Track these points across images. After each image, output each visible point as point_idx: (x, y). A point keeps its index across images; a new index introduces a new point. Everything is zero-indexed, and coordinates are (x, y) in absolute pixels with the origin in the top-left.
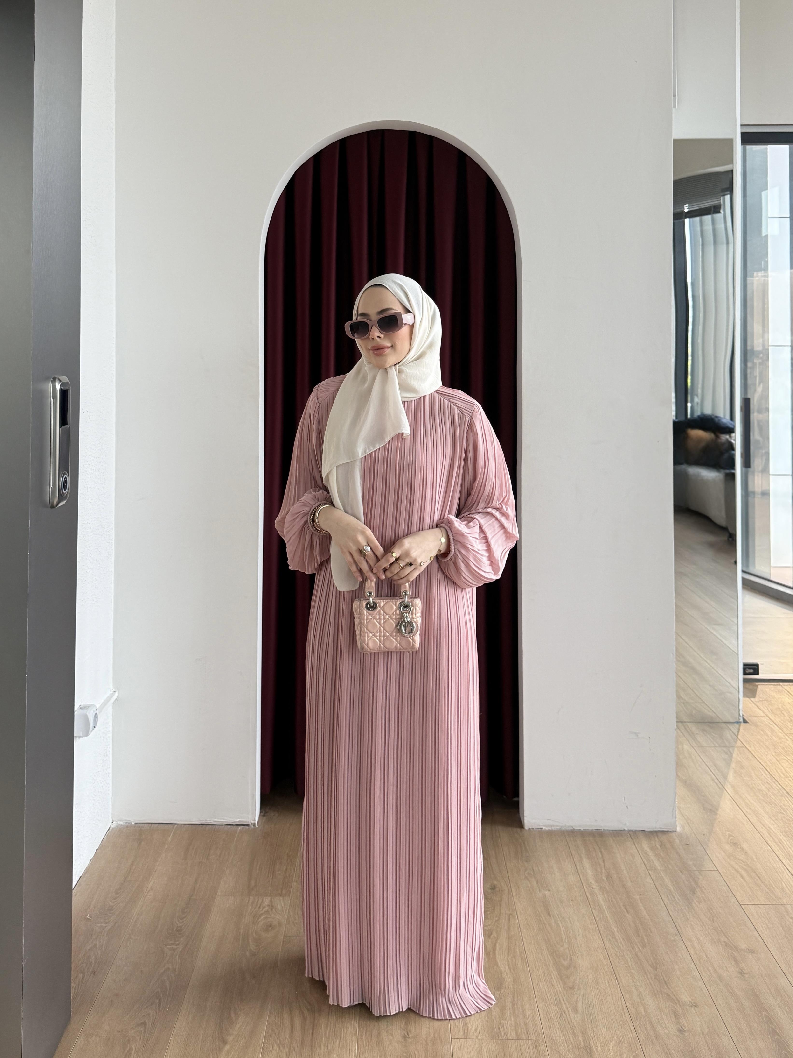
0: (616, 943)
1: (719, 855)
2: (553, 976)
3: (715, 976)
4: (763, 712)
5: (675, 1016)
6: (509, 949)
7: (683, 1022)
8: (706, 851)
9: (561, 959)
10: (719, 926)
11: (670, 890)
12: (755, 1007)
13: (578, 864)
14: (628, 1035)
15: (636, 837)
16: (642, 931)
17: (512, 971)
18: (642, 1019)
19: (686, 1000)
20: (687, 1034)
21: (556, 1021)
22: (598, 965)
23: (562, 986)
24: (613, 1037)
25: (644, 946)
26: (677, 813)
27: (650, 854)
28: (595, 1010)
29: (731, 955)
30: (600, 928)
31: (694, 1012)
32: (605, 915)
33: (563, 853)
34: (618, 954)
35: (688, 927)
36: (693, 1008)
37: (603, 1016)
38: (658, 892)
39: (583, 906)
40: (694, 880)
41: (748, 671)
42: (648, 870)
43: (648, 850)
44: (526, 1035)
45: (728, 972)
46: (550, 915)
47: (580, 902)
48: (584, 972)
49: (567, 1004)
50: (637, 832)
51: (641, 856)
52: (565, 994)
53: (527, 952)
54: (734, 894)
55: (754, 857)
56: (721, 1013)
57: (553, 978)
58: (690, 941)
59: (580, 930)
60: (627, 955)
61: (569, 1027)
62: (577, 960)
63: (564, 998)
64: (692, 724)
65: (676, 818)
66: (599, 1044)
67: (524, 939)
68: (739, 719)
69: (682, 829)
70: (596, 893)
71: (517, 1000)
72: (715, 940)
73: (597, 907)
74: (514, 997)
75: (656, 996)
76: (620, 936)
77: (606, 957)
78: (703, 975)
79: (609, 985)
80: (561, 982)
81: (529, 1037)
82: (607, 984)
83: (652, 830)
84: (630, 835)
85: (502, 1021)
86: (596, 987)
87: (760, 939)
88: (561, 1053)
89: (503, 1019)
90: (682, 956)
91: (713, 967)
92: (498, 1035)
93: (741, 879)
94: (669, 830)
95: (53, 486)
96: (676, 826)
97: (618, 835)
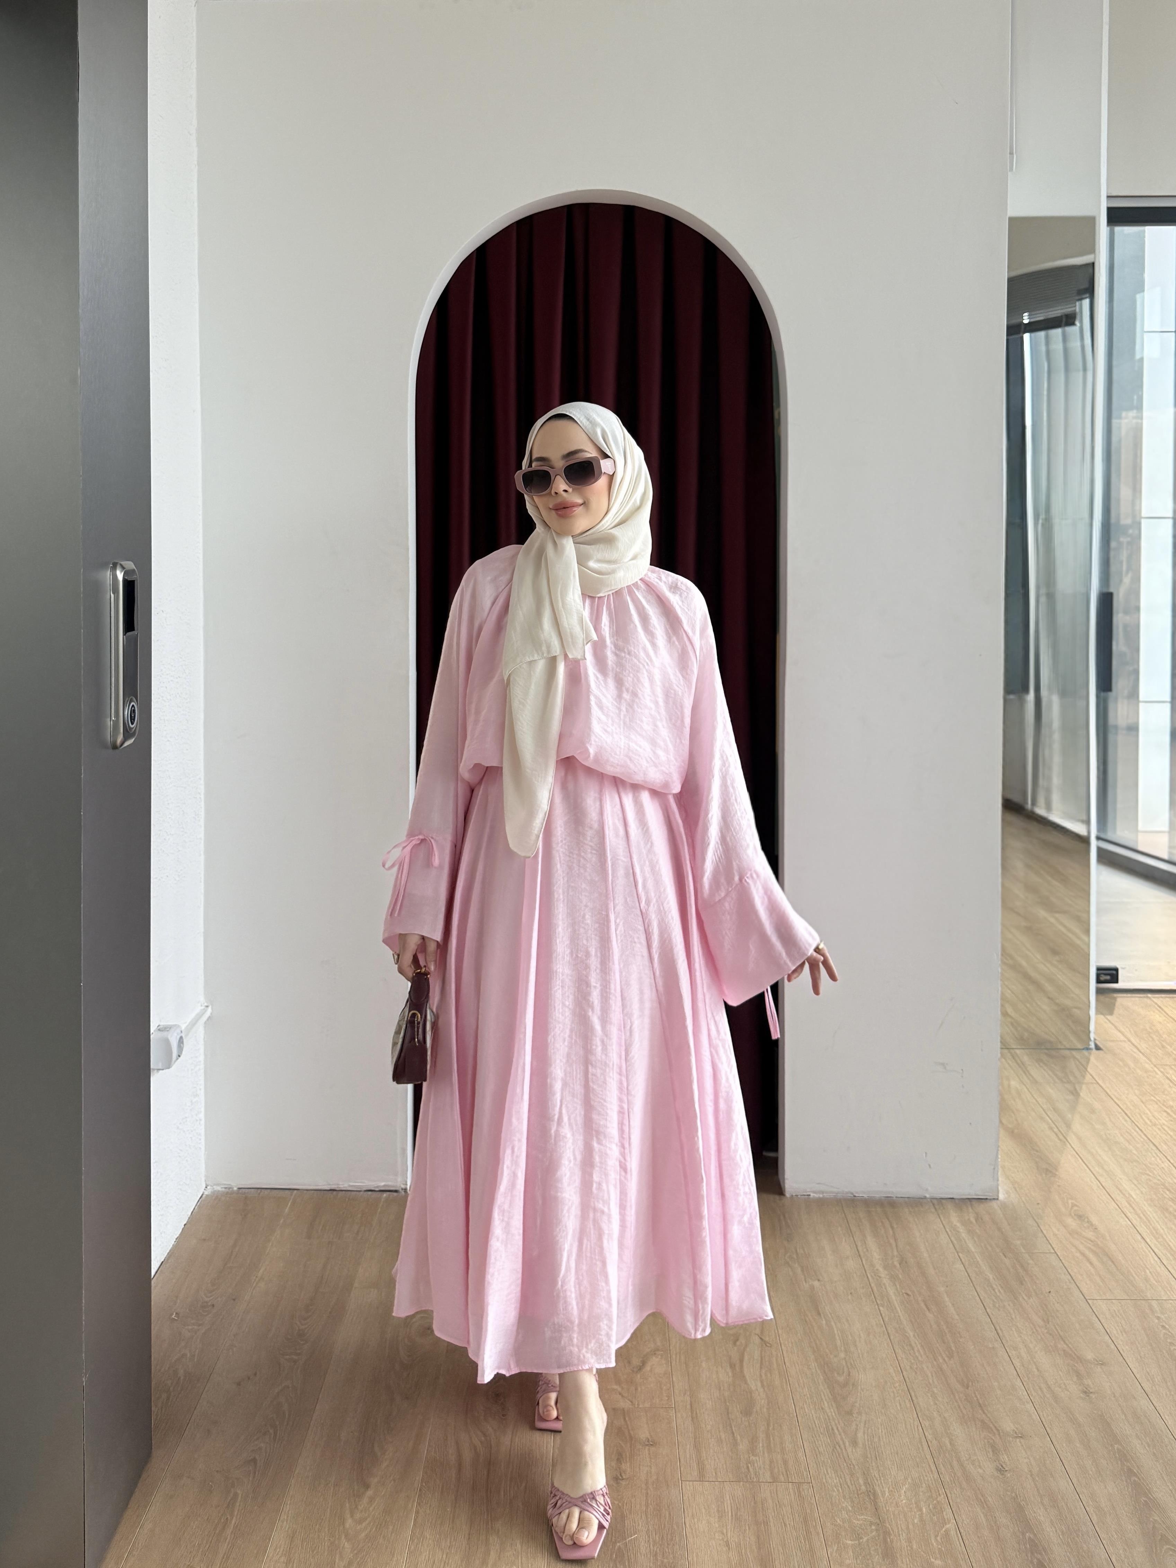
0: (912, 1352)
1: (1057, 1232)
2: (823, 1397)
3: (1048, 1396)
4: (1123, 1035)
5: (993, 1451)
6: (762, 1359)
7: (1004, 1458)
8: (1039, 1226)
9: (836, 1375)
10: (1056, 1328)
11: (988, 1281)
12: (1105, 1440)
13: (859, 1244)
14: (926, 1476)
15: (942, 1208)
16: (948, 1336)
17: (766, 1389)
18: (947, 1455)
19: (1008, 1429)
20: (1009, 1475)
21: (827, 1457)
22: (886, 1382)
23: (836, 1410)
24: (906, 1479)
25: (951, 1356)
26: (999, 1173)
27: (961, 1230)
28: (882, 1444)
29: (1072, 1369)
30: (889, 1331)
31: (1019, 1444)
32: (897, 1315)
33: (839, 1229)
34: (915, 1366)
35: (1011, 1330)
36: (1018, 1440)
37: (892, 1451)
38: (972, 1282)
39: (866, 1301)
40: (1022, 1266)
41: (1103, 978)
42: (958, 1253)
43: (958, 1225)
44: (785, 1476)
45: (1068, 1390)
46: (819, 1314)
47: (862, 1296)
48: (867, 1390)
49: (843, 1434)
50: (944, 1201)
51: (947, 1234)
52: (841, 1422)
53: (787, 1364)
54: (1078, 1285)
55: (1107, 1235)
56: (1057, 1447)
57: (824, 1400)
58: (1015, 1348)
59: (862, 1335)
60: (928, 1367)
61: (845, 1464)
62: (857, 1375)
63: (838, 1425)
64: (1022, 1051)
65: (998, 1180)
66: (887, 1490)
67: (783, 1346)
68: (1089, 1045)
69: (1006, 1195)
70: (884, 1284)
71: (774, 1429)
72: (1050, 1347)
73: (886, 1304)
74: (768, 1425)
75: (967, 1424)
76: (917, 1342)
77: (898, 1371)
78: (1032, 1395)
79: (901, 1408)
80: (834, 1405)
81: (790, 1480)
82: (899, 1408)
83: (964, 1197)
84: (933, 1204)
85: (752, 1458)
86: (883, 1411)
87: (1113, 1346)
88: (833, 1500)
89: (753, 1455)
90: (1004, 1369)
91: (1048, 1384)
92: (747, 1476)
93: (1088, 1265)
94: (989, 1197)
95: (115, 717)
96: (998, 1192)
97: (916, 1204)
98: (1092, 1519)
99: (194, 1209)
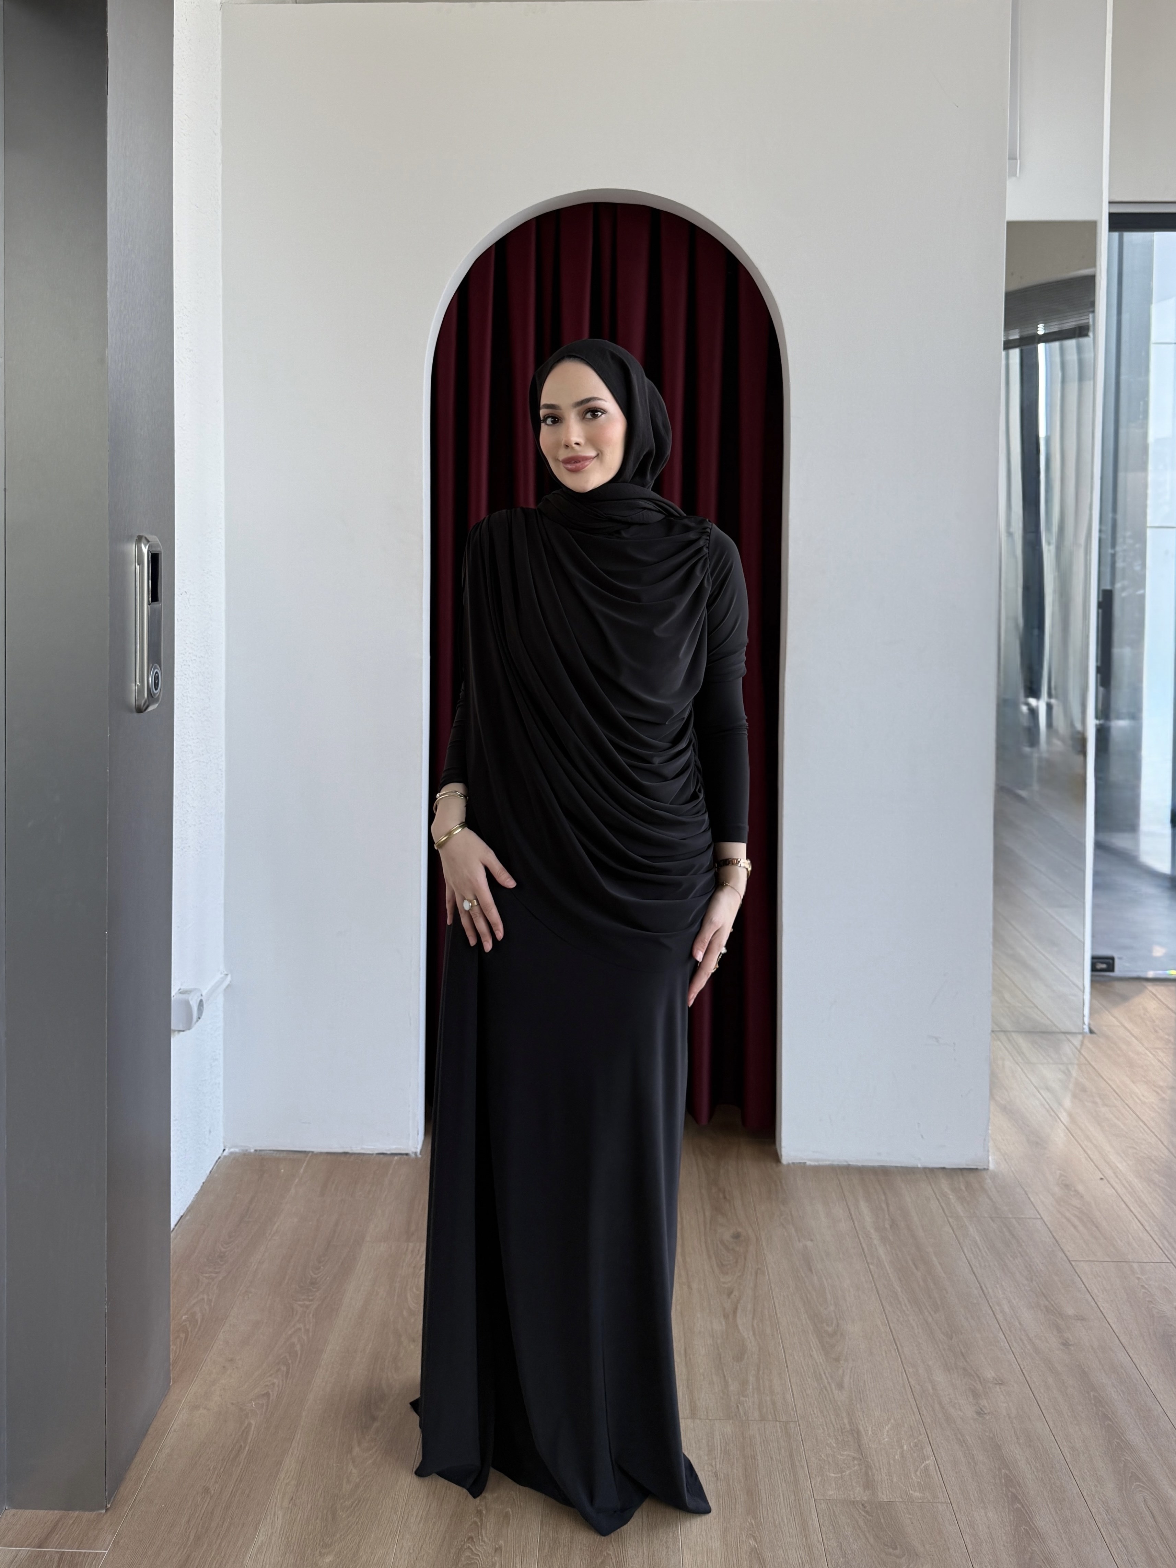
0: (899, 1305)
1: (1044, 1200)
2: (812, 1345)
3: (1029, 1347)
4: (1118, 1019)
5: (974, 1396)
6: (754, 1310)
7: (984, 1402)
8: (1027, 1194)
9: (825, 1325)
10: (1039, 1286)
11: (976, 1243)
12: (1082, 1387)
13: (852, 1208)
14: (908, 1417)
15: (934, 1177)
16: (935, 1292)
17: (757, 1337)
18: (929, 1398)
19: (989, 1376)
20: (988, 1417)
21: (814, 1398)
22: (873, 1333)
23: (824, 1357)
25: (937, 1310)
26: (990, 1145)
27: (951, 1197)
28: (867, 1387)
29: (1054, 1323)
30: (878, 1286)
31: (999, 1390)
32: (886, 1272)
33: (833, 1194)
34: (902, 1319)
35: (997, 1288)
36: (998, 1387)
37: (877, 1394)
38: (959, 1243)
39: (857, 1260)
40: (1010, 1230)
41: (1099, 966)
42: (947, 1216)
43: (949, 1192)
44: (774, 1415)
45: (1048, 1342)
46: (811, 1270)
47: (853, 1255)
48: (854, 1340)
49: (829, 1378)
50: (935, 1170)
51: (938, 1200)
52: (828, 1367)
53: (779, 1315)
54: (1063, 1248)
55: (1093, 1203)
56: (1035, 1393)
57: (813, 1347)
58: (999, 1304)
59: (851, 1290)
60: (914, 1320)
61: (831, 1406)
62: (845, 1326)
63: (826, 1371)
64: (1018, 1034)
65: (988, 1151)
66: (870, 1428)
67: (775, 1299)
68: (1084, 1028)
69: (997, 1167)
70: (875, 1244)
71: (763, 1373)
72: (1033, 1304)
73: (875, 1262)
74: (758, 1369)
75: (949, 1371)
76: (904, 1298)
77: (885, 1323)
78: (1014, 1346)
79: (886, 1356)
80: (822, 1352)
81: (778, 1418)
82: (884, 1355)
83: (955, 1167)
84: (925, 1173)
85: (742, 1398)
86: (869, 1359)
87: (1093, 1304)
88: (819, 1438)
89: (743, 1396)
90: (987, 1323)
91: (1029, 1337)
92: (736, 1415)
93: (1072, 1229)
94: (979, 1167)
95: (139, 682)
96: (988, 1162)
97: (909, 1172)
98: (1066, 1459)
99: (213, 1168)
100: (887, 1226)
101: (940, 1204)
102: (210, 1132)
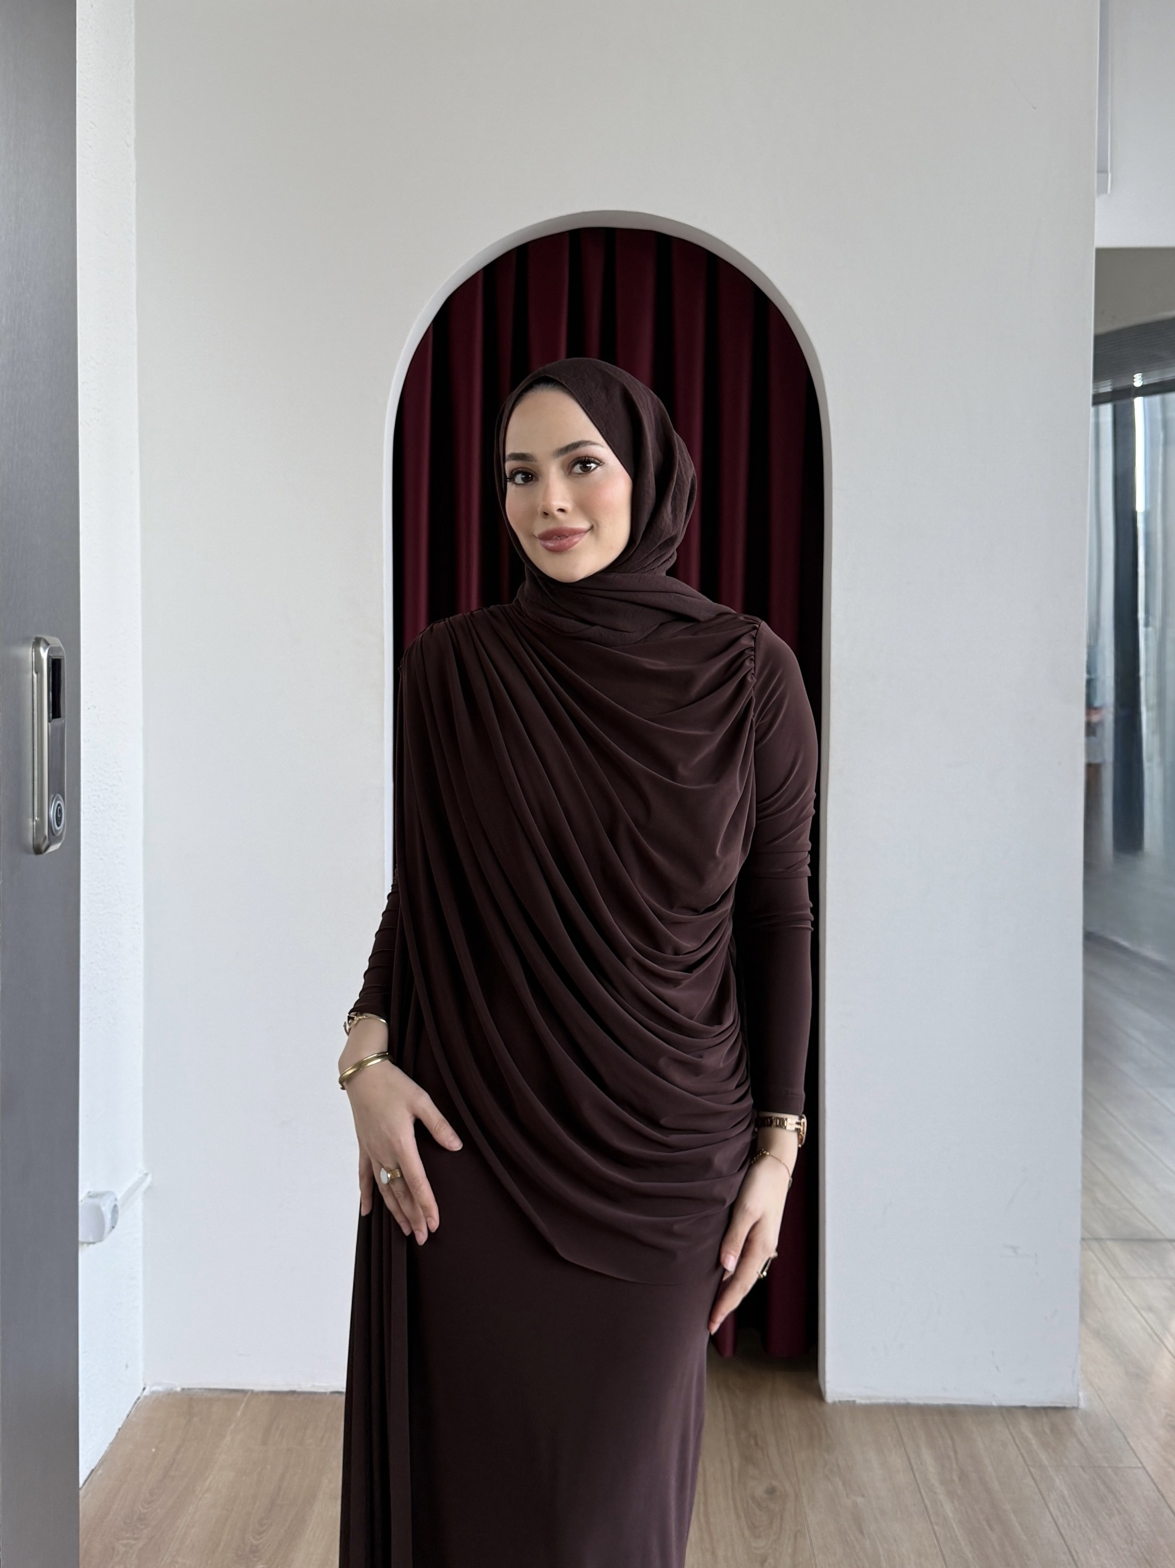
1: (1146, 1445)
8: (1125, 1438)
11: (1063, 1497)
13: (912, 1455)
15: (1012, 1418)
27: (1034, 1442)
30: (944, 1552)
32: (955, 1535)
33: (889, 1438)
38: (1044, 1498)
39: (918, 1519)
40: (1105, 1483)
42: (1028, 1466)
43: (1030, 1436)
46: (863, 1533)
47: (913, 1513)
50: (1013, 1409)
51: (1017, 1445)
54: (1169, 1503)
59: (912, 1555)
64: (1114, 1242)
69: (1089, 1405)
70: (940, 1500)
73: (941, 1521)
83: (1038, 1405)
84: (1002, 1413)
94: (1068, 1406)
95: (38, 817)
96: (1078, 1399)
97: (980, 1412)
99: (130, 1412)
100: (956, 1478)
101: (1019, 1450)
102: (127, 1366)
